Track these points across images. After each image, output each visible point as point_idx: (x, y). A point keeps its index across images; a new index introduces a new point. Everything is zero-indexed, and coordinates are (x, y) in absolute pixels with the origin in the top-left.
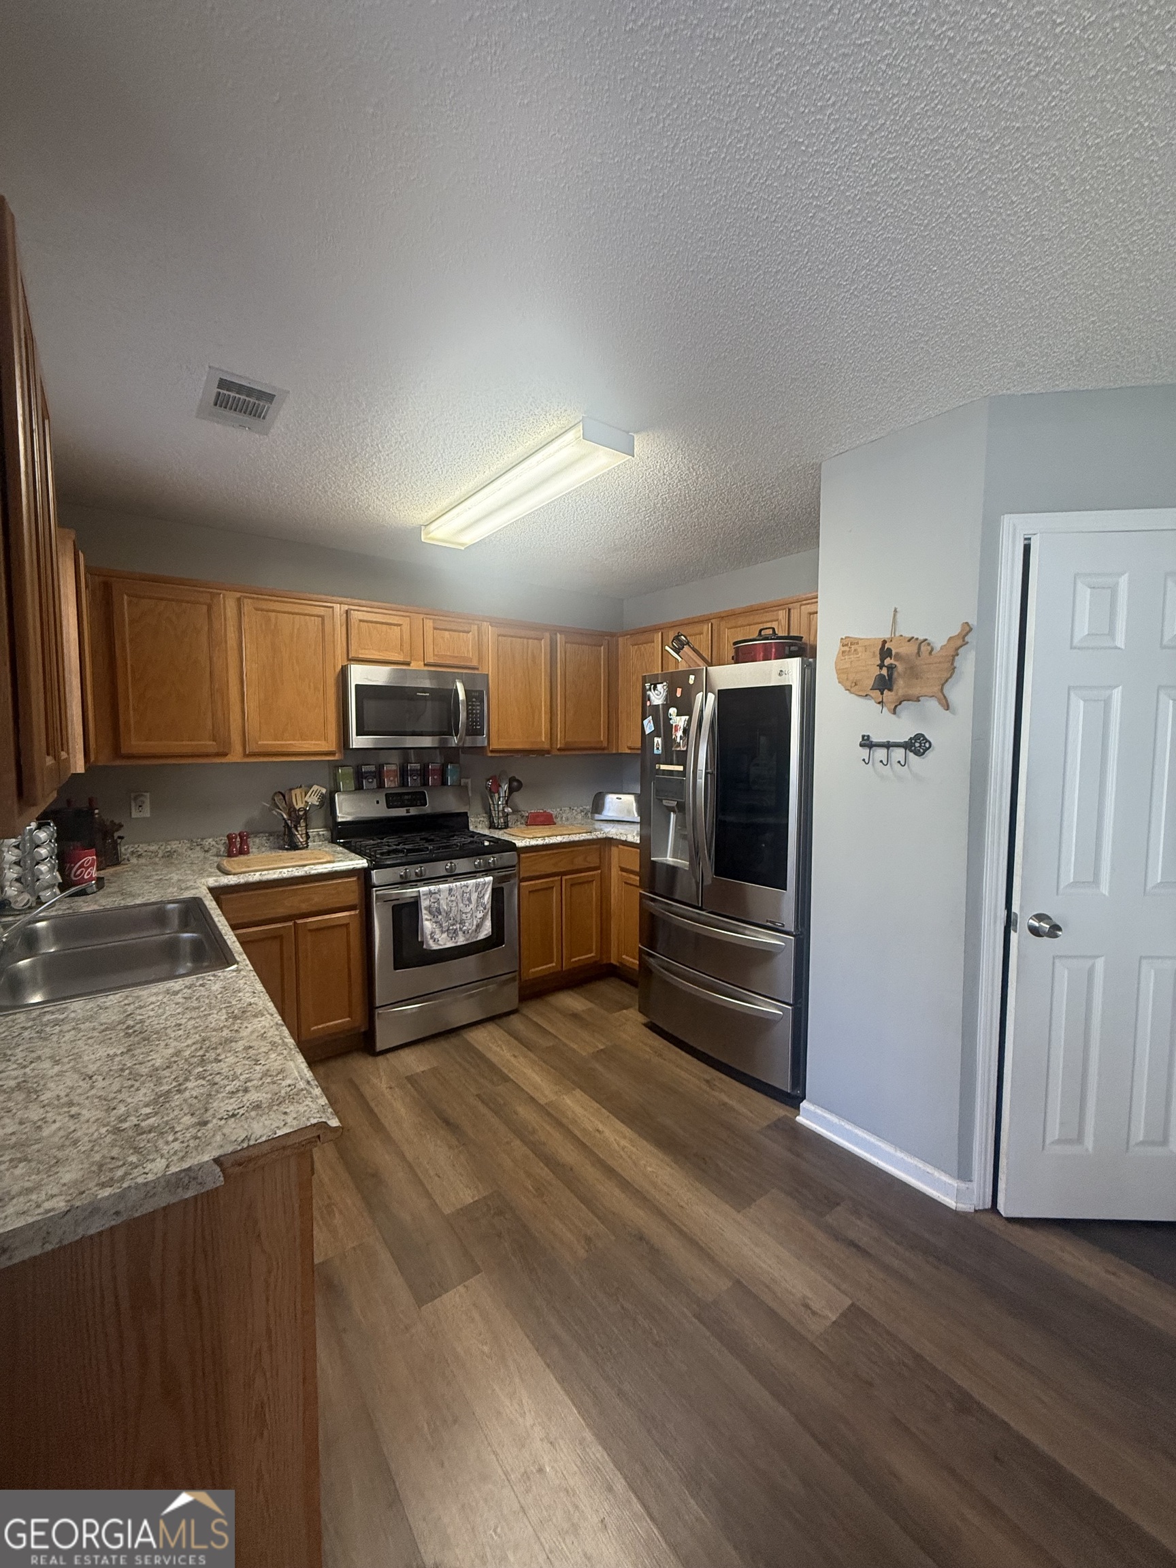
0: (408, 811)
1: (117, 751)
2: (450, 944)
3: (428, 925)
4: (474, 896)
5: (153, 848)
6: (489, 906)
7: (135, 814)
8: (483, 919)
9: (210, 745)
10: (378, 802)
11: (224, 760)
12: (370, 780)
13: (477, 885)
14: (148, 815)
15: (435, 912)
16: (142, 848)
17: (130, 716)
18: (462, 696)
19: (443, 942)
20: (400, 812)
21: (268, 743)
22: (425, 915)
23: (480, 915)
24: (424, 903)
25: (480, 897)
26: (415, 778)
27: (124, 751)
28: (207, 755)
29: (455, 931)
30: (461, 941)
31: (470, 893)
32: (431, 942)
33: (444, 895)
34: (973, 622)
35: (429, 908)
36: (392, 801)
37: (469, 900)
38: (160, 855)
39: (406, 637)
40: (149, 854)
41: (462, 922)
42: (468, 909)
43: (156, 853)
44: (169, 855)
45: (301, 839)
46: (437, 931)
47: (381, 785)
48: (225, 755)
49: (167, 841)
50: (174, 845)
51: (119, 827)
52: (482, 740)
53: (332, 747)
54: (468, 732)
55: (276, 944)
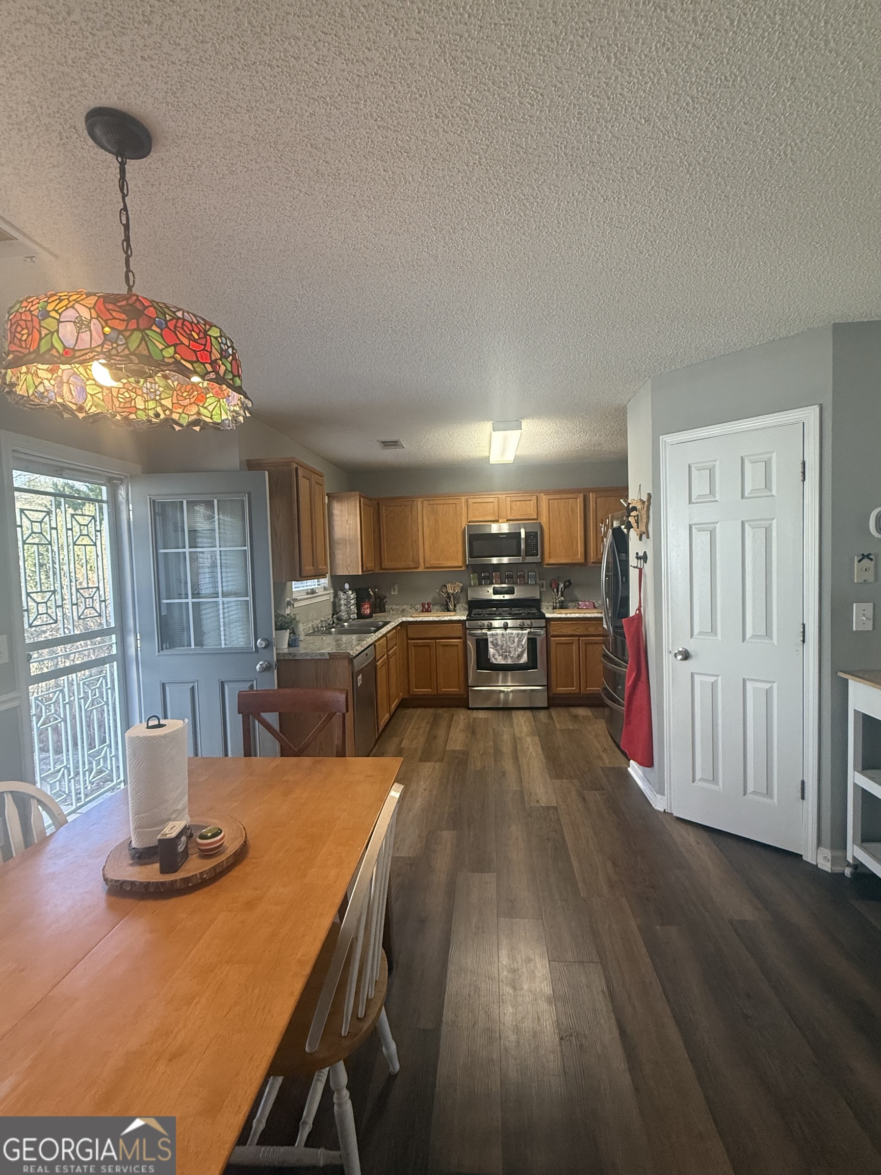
0: (504, 597)
1: (381, 568)
2: (503, 662)
3: (491, 651)
4: (516, 640)
5: (398, 607)
6: (526, 646)
7: (393, 593)
8: (522, 653)
9: (412, 564)
10: (488, 591)
11: (416, 570)
12: (486, 580)
13: (518, 634)
14: (396, 593)
15: (495, 645)
16: (394, 607)
17: (385, 555)
18: (523, 536)
19: (500, 660)
20: (500, 597)
21: (434, 562)
22: (490, 645)
23: (520, 650)
24: (490, 640)
25: (519, 641)
26: (509, 579)
27: (383, 567)
28: (410, 569)
29: (506, 656)
30: (509, 662)
31: (514, 637)
32: (493, 659)
33: (500, 637)
34: (650, 491)
35: (492, 642)
36: (496, 591)
37: (514, 641)
39: (496, 508)
41: (510, 652)
42: (513, 646)
43: (398, 610)
44: (403, 611)
45: (451, 607)
46: (497, 654)
47: (491, 583)
48: (417, 568)
49: (403, 605)
50: (405, 607)
51: (385, 597)
52: (537, 559)
53: (460, 564)
54: (527, 554)
55: (428, 649)
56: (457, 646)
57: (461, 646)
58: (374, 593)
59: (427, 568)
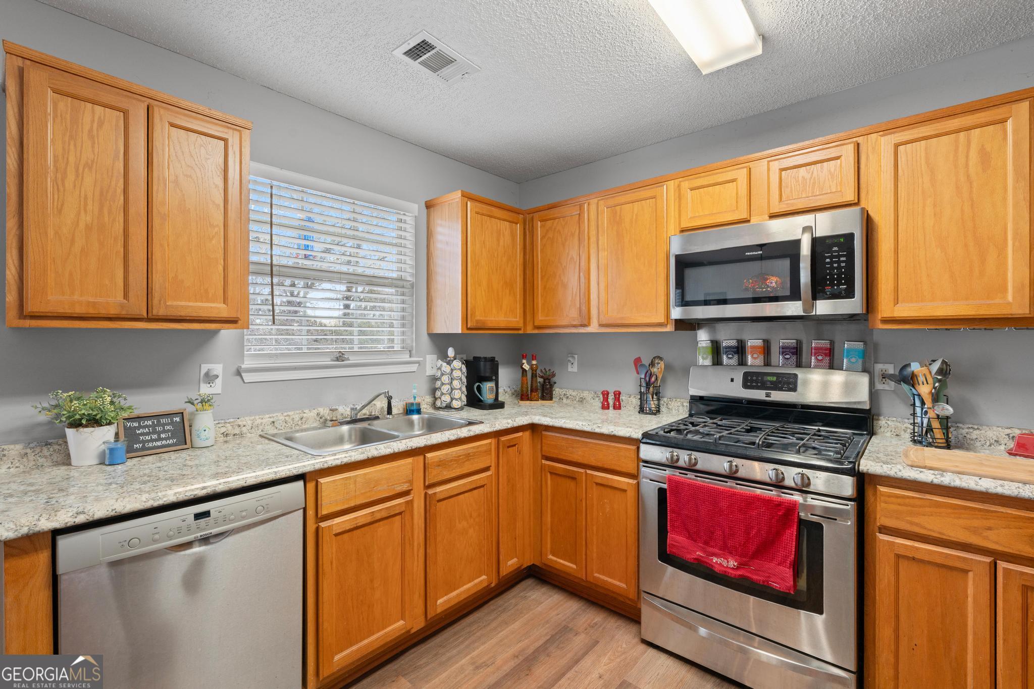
0: (768, 395)
5: (574, 394)
7: (570, 369)
9: (578, 320)
10: (732, 380)
11: (590, 330)
12: (730, 356)
14: (577, 370)
18: (806, 249)
20: (759, 395)
21: (613, 316)
26: (788, 356)
27: (537, 323)
28: (580, 326)
36: (750, 381)
38: (577, 400)
39: (743, 192)
40: (572, 397)
43: (575, 397)
44: (582, 400)
47: (742, 362)
48: (590, 325)
49: (583, 390)
50: (585, 394)
51: (554, 375)
52: (852, 305)
53: (661, 319)
54: (817, 292)
55: (572, 484)
56: (625, 491)
57: (631, 494)
58: (531, 366)
59: (601, 325)
